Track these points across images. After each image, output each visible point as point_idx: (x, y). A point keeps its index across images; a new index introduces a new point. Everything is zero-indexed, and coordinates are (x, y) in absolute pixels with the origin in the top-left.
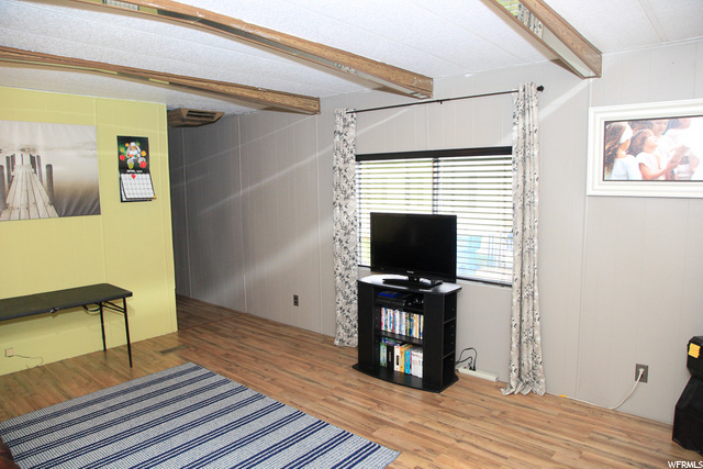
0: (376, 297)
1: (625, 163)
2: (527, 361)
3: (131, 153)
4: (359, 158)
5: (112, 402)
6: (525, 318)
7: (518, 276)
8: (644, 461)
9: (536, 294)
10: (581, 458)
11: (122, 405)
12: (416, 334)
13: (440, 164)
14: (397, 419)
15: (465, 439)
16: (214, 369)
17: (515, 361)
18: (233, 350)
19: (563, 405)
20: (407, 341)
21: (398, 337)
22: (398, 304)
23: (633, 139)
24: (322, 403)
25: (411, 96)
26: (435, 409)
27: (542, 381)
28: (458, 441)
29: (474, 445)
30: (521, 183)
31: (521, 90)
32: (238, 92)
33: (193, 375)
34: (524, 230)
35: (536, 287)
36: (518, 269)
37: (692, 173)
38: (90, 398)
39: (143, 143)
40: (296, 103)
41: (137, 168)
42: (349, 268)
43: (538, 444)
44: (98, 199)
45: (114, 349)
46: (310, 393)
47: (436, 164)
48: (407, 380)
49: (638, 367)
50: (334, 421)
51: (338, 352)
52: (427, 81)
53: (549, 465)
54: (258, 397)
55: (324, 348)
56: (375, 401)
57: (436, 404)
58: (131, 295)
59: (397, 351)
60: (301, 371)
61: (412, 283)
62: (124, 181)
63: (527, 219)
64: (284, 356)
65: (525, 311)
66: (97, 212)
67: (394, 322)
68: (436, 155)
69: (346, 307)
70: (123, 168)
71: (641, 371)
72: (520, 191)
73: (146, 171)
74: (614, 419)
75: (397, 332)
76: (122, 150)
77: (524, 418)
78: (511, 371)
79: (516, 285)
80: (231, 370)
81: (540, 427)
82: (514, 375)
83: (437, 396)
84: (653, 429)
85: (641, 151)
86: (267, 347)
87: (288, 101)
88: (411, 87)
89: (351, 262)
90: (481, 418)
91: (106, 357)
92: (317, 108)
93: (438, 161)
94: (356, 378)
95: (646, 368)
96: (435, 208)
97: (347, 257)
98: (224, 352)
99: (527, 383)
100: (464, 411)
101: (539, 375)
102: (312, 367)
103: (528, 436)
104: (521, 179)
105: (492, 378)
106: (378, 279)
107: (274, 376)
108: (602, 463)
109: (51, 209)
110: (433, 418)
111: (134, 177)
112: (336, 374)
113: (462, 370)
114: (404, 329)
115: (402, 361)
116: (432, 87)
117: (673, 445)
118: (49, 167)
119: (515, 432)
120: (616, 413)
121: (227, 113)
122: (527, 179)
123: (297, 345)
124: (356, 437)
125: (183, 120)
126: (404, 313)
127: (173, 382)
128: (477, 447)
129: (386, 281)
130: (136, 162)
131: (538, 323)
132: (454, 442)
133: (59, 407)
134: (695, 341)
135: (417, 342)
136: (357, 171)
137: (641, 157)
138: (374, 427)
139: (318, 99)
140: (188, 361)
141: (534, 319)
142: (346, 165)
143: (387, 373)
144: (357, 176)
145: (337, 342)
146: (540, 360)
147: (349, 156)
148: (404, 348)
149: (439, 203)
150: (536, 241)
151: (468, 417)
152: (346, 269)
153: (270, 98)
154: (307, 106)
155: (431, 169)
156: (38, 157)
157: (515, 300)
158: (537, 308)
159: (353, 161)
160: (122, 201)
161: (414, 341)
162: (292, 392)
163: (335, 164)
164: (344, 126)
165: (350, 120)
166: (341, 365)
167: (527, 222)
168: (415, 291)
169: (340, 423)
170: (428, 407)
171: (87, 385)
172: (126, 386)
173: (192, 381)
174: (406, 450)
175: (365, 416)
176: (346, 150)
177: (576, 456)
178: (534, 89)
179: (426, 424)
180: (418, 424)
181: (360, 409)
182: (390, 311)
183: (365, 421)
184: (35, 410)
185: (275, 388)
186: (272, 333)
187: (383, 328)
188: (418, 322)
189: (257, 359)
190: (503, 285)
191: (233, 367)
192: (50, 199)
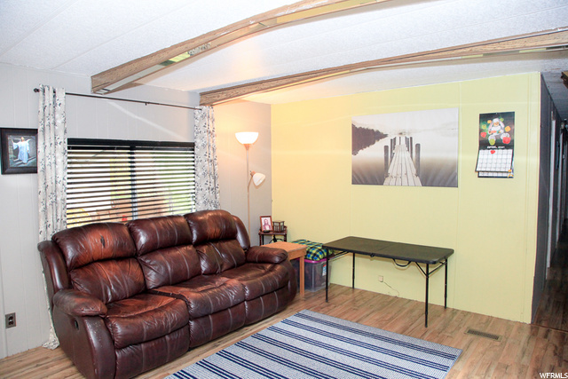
3: (493, 129)
39: (508, 118)
70: (484, 145)
73: (509, 146)
76: (484, 127)
109: (418, 180)
111: (492, 153)
118: (418, 146)
130: (498, 138)
156: (411, 138)
160: (479, 176)
192: (417, 171)
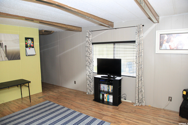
0: (99, 81)
1: (166, 45)
2: (140, 97)
3: (29, 42)
4: (93, 44)
5: (27, 113)
6: (140, 86)
7: (138, 75)
8: (174, 122)
9: (143, 79)
10: (158, 122)
11: (30, 114)
12: (110, 91)
13: (115, 45)
14: (108, 114)
15: (127, 118)
16: (55, 102)
17: (137, 97)
18: (59, 97)
19: (150, 108)
20: (108, 93)
21: (105, 92)
22: (106, 83)
23: (168, 39)
24: (87, 110)
25: (108, 27)
26: (117, 111)
27: (144, 102)
28: (125, 119)
29: (129, 120)
30: (138, 50)
31: (138, 26)
32: (61, 25)
33: (49, 104)
34: (139, 63)
35: (142, 78)
36: (138, 73)
37: (183, 47)
38: (20, 112)
39: (32, 39)
40: (75, 29)
41: (30, 46)
42: (91, 73)
43: (146, 119)
44: (20, 55)
45: (25, 97)
46: (83, 108)
47: (114, 45)
48: (108, 103)
49: (169, 97)
50: (91, 115)
51: (88, 96)
52: (112, 23)
53: (150, 124)
54: (68, 110)
55: (84, 95)
56: (101, 109)
57: (117, 109)
58: (30, 82)
59: (105, 95)
60: (79, 102)
61: (109, 77)
62: (27, 50)
63: (140, 60)
64: (73, 98)
65: (140, 84)
66: (19, 59)
67: (104, 88)
68: (114, 43)
69: (90, 84)
70: (27, 46)
71: (170, 98)
72: (138, 52)
73: (33, 47)
74: (163, 111)
75: (105, 90)
76: (26, 41)
77: (141, 112)
78: (136, 100)
79: (137, 77)
80: (59, 102)
81: (146, 114)
82: (137, 101)
83: (117, 107)
84: (174, 113)
85: (170, 42)
86: (68, 95)
87: (74, 28)
88: (108, 25)
89: (91, 72)
90: (130, 113)
91: (22, 100)
92: (81, 30)
93: (115, 44)
94: (94, 103)
95: (171, 98)
96: (114, 57)
97: (90, 70)
98: (56, 97)
99: (140, 103)
100: (125, 111)
101: (143, 100)
102: (82, 100)
103: (143, 117)
104: (138, 49)
105: (131, 102)
106: (99, 76)
107: (72, 103)
108: (163, 123)
109: (6, 58)
110: (117, 113)
111: (30, 49)
112: (89, 102)
113: (122, 100)
114: (107, 89)
115: (106, 98)
116: (113, 25)
117: (179, 117)
118: (6, 46)
119: (139, 116)
120: (164, 110)
121: (55, 31)
122: (140, 49)
123: (76, 95)
124: (98, 119)
125: (43, 33)
126: (107, 85)
127: (44, 106)
128: (131, 120)
129: (102, 77)
130: (30, 44)
131: (143, 87)
132: (124, 119)
133: (11, 115)
134: (184, 90)
135: (111, 93)
136: (92, 47)
137: (170, 43)
138: (102, 116)
139: (81, 28)
140: (47, 100)
141: (142, 86)
142: (90, 46)
143: (102, 101)
144: (92, 49)
145: (87, 94)
146: (144, 97)
147: (90, 43)
148: (107, 94)
149: (115, 56)
150: (142, 65)
151: (127, 112)
152: (90, 74)
153: (69, 27)
154: (78, 29)
155: (113, 47)
156: (2, 43)
157: (137, 81)
158: (143, 83)
159: (91, 44)
160: (26, 56)
161: (110, 93)
162: (78, 108)
163: (86, 45)
164: (89, 35)
165: (90, 33)
166: (90, 100)
167: (140, 61)
168: (110, 79)
169: (93, 116)
170: (116, 110)
171: (18, 108)
172: (30, 108)
173: (49, 106)
174: (112, 122)
175: (99, 113)
176: (89, 42)
177: (156, 121)
178: (142, 26)
179: (116, 115)
180: (114, 115)
181: (97, 112)
182: (103, 85)
183: (99, 115)
184: (4, 116)
185: (73, 107)
186: (69, 91)
187: (101, 89)
188: (111, 87)
189: (66, 99)
190: (133, 77)
191: (60, 101)
192: (6, 55)
